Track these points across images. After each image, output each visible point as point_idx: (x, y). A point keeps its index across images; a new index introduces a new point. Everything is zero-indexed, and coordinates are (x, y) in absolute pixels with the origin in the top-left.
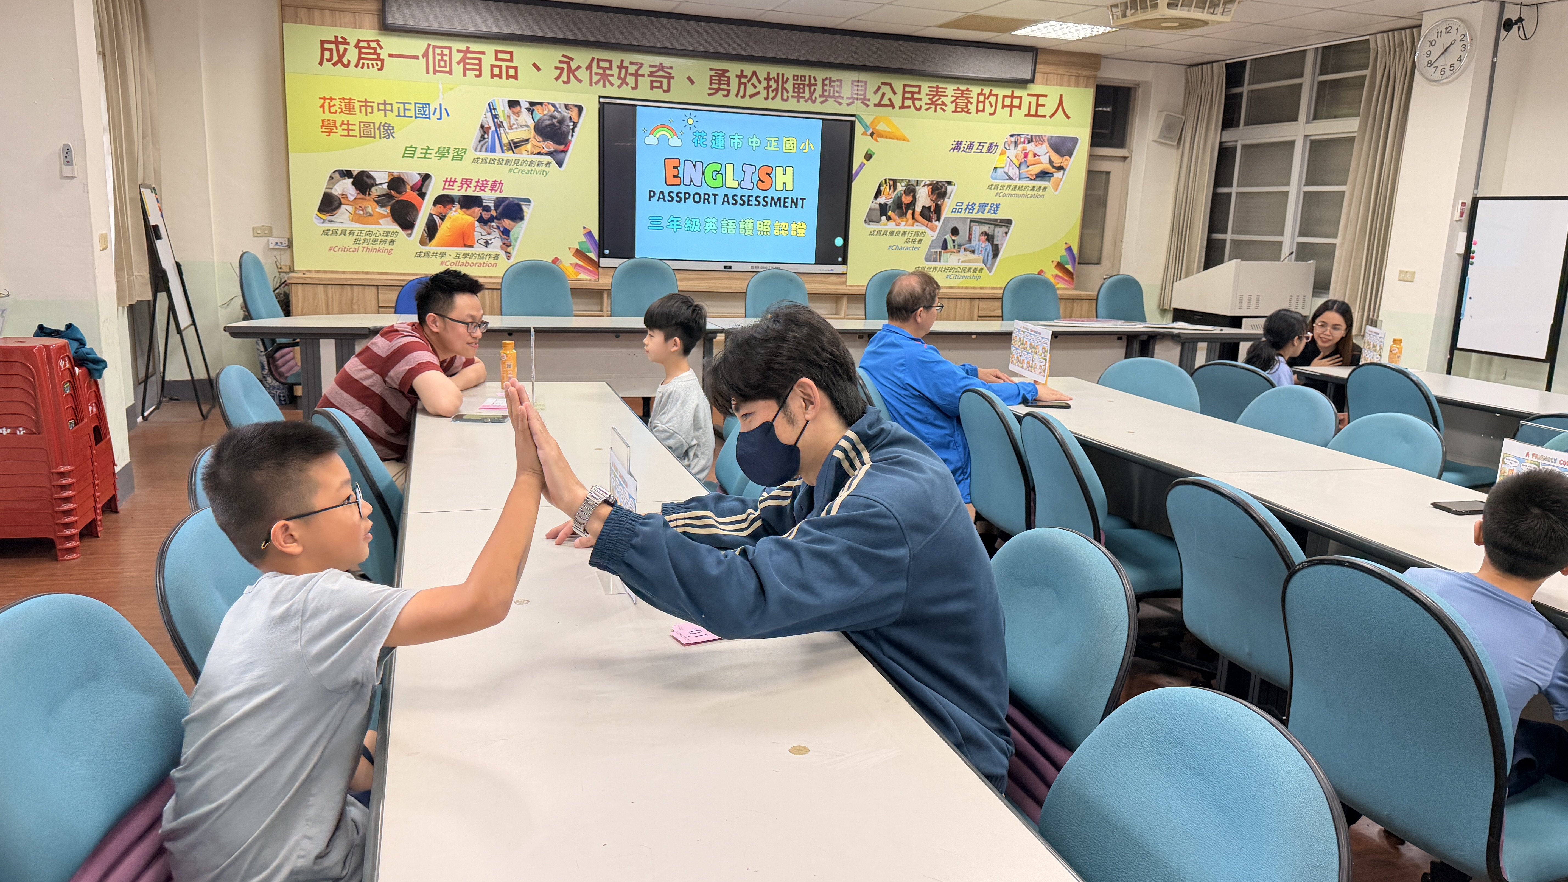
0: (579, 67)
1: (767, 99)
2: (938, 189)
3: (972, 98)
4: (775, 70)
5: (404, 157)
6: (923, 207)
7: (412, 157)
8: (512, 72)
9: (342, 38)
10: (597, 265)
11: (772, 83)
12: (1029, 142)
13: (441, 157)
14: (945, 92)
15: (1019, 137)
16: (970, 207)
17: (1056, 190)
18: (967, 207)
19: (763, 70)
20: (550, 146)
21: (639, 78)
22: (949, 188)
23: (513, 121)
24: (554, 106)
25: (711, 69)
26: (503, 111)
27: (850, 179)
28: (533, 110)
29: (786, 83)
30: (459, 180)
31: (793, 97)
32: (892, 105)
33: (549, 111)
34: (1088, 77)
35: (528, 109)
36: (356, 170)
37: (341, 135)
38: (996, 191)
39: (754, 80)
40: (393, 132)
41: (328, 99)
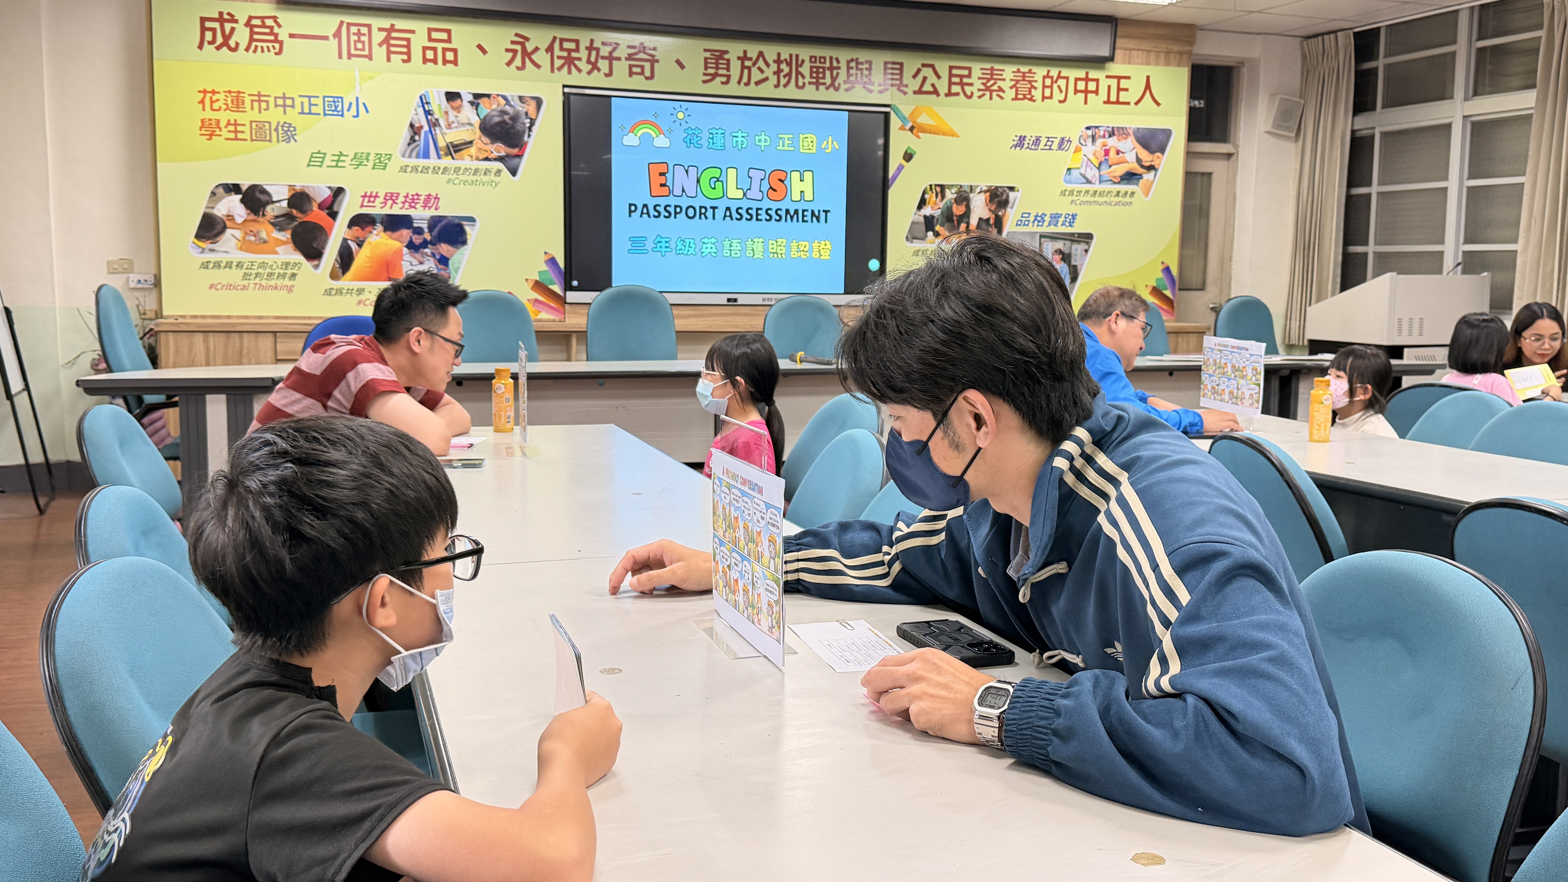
0: (537, 49)
1: (777, 86)
2: (997, 196)
3: (1036, 81)
4: (786, 51)
5: (309, 165)
6: (980, 219)
7: (320, 166)
8: (450, 56)
9: (229, 14)
10: (562, 301)
11: (783, 66)
12: (1110, 136)
13: (358, 165)
14: (1001, 75)
15: (1097, 130)
16: (1039, 219)
17: (1147, 195)
18: (1036, 219)
19: (771, 51)
20: (500, 149)
21: (615, 62)
22: (1012, 195)
23: (451, 118)
24: (505, 98)
25: (705, 50)
26: (439, 106)
27: (885, 185)
28: (478, 104)
29: (801, 66)
30: (382, 195)
31: (810, 83)
32: (936, 92)
33: (499, 105)
34: (1181, 53)
35: (472, 103)
36: (245, 183)
37: (227, 139)
38: (1071, 198)
39: (761, 63)
40: (295, 134)
41: (209, 92)
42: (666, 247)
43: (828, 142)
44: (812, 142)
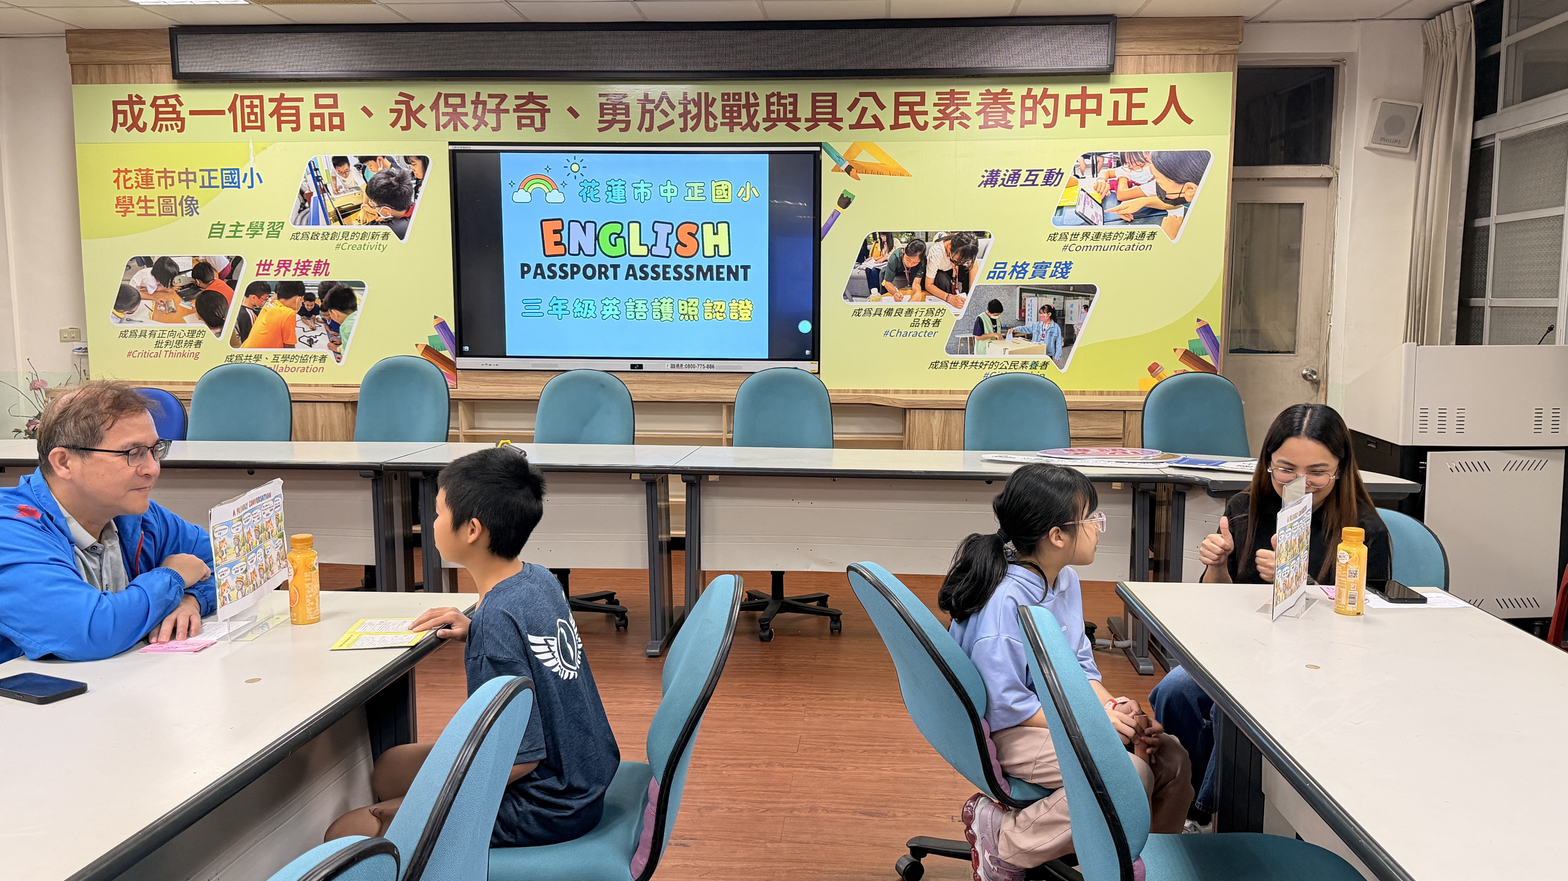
0: (421, 107)
1: (684, 129)
2: (962, 244)
3: (1013, 103)
4: (694, 90)
5: (210, 236)
6: (939, 271)
7: (220, 237)
8: (337, 121)
9: (137, 96)
10: (454, 366)
11: (691, 107)
12: (1118, 165)
13: (253, 234)
14: (966, 99)
16: (1020, 269)
17: (1173, 235)
18: (1015, 269)
19: (676, 91)
20: (388, 212)
22: (982, 242)
23: (339, 183)
24: (391, 160)
25: (601, 96)
27: (818, 234)
28: (365, 167)
29: (711, 105)
30: (275, 263)
31: (722, 124)
32: (878, 125)
33: (385, 167)
34: (1224, 55)
35: (358, 167)
36: (156, 256)
37: (139, 215)
38: (1063, 243)
39: (665, 106)
40: (198, 207)
41: (122, 171)
42: (563, 310)
43: (745, 189)
44: (727, 190)
